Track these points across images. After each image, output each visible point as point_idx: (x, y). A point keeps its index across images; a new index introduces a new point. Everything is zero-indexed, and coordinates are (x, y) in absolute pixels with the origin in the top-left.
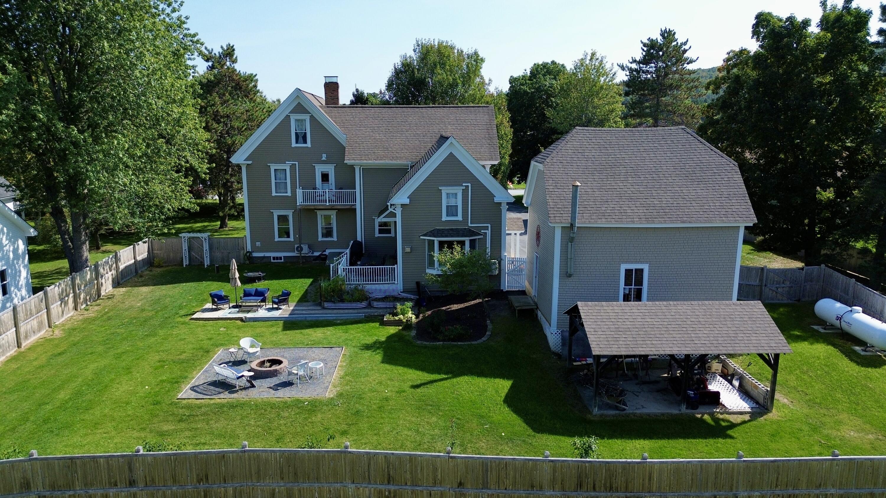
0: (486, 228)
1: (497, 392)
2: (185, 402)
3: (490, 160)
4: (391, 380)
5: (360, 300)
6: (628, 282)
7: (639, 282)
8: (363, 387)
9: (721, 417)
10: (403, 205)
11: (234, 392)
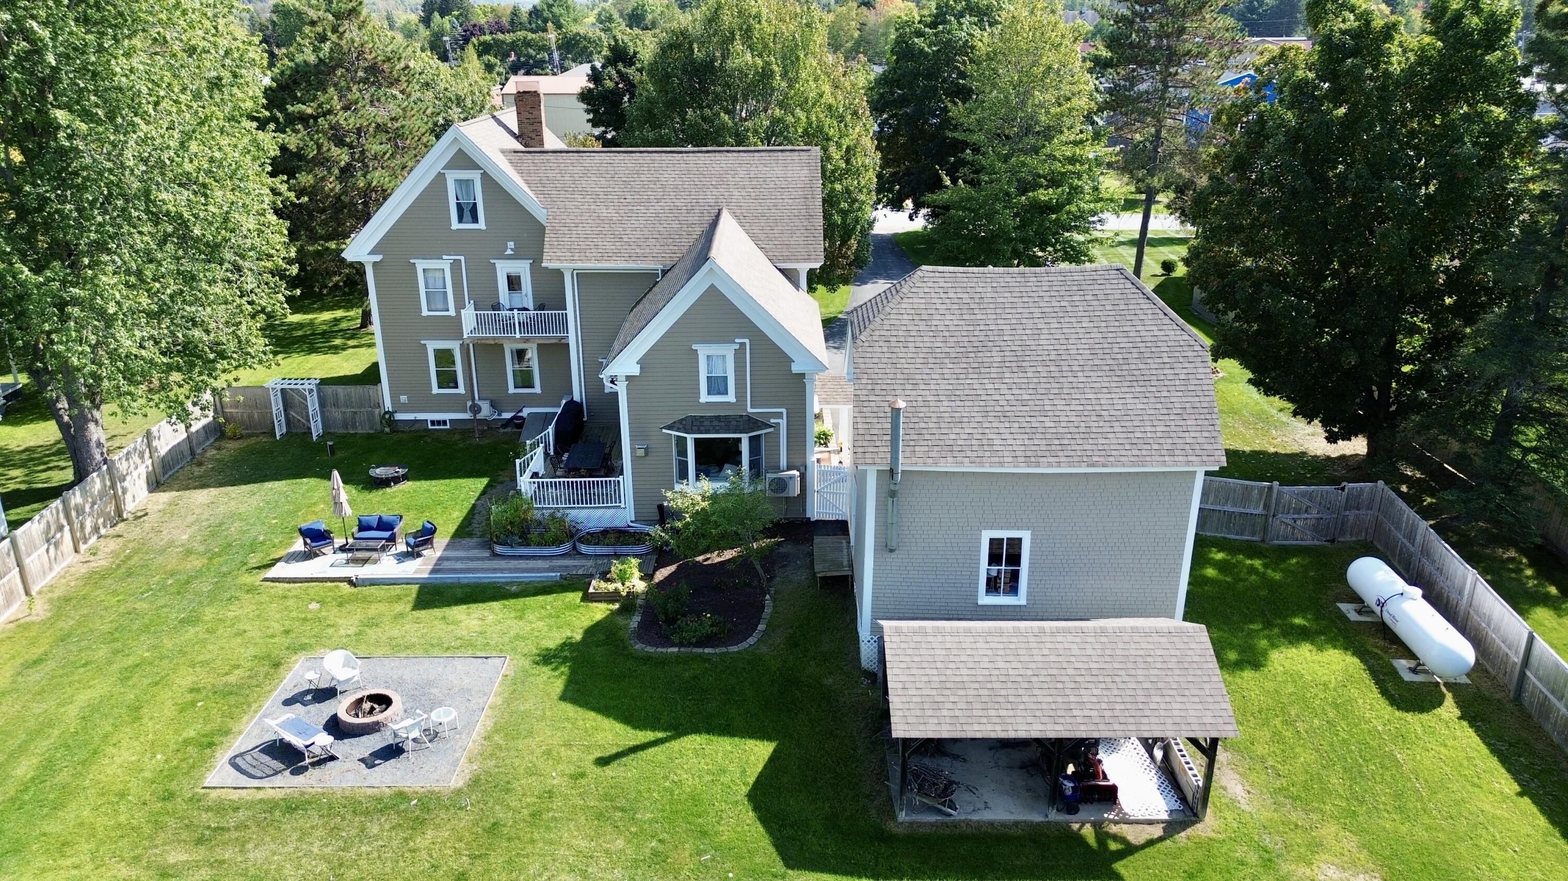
0: (779, 415)
1: (744, 772)
2: (214, 794)
3: (805, 260)
4: (568, 745)
5: (557, 542)
6: (994, 559)
7: (1015, 559)
8: (517, 762)
9: (1114, 829)
10: (628, 378)
11: (297, 772)
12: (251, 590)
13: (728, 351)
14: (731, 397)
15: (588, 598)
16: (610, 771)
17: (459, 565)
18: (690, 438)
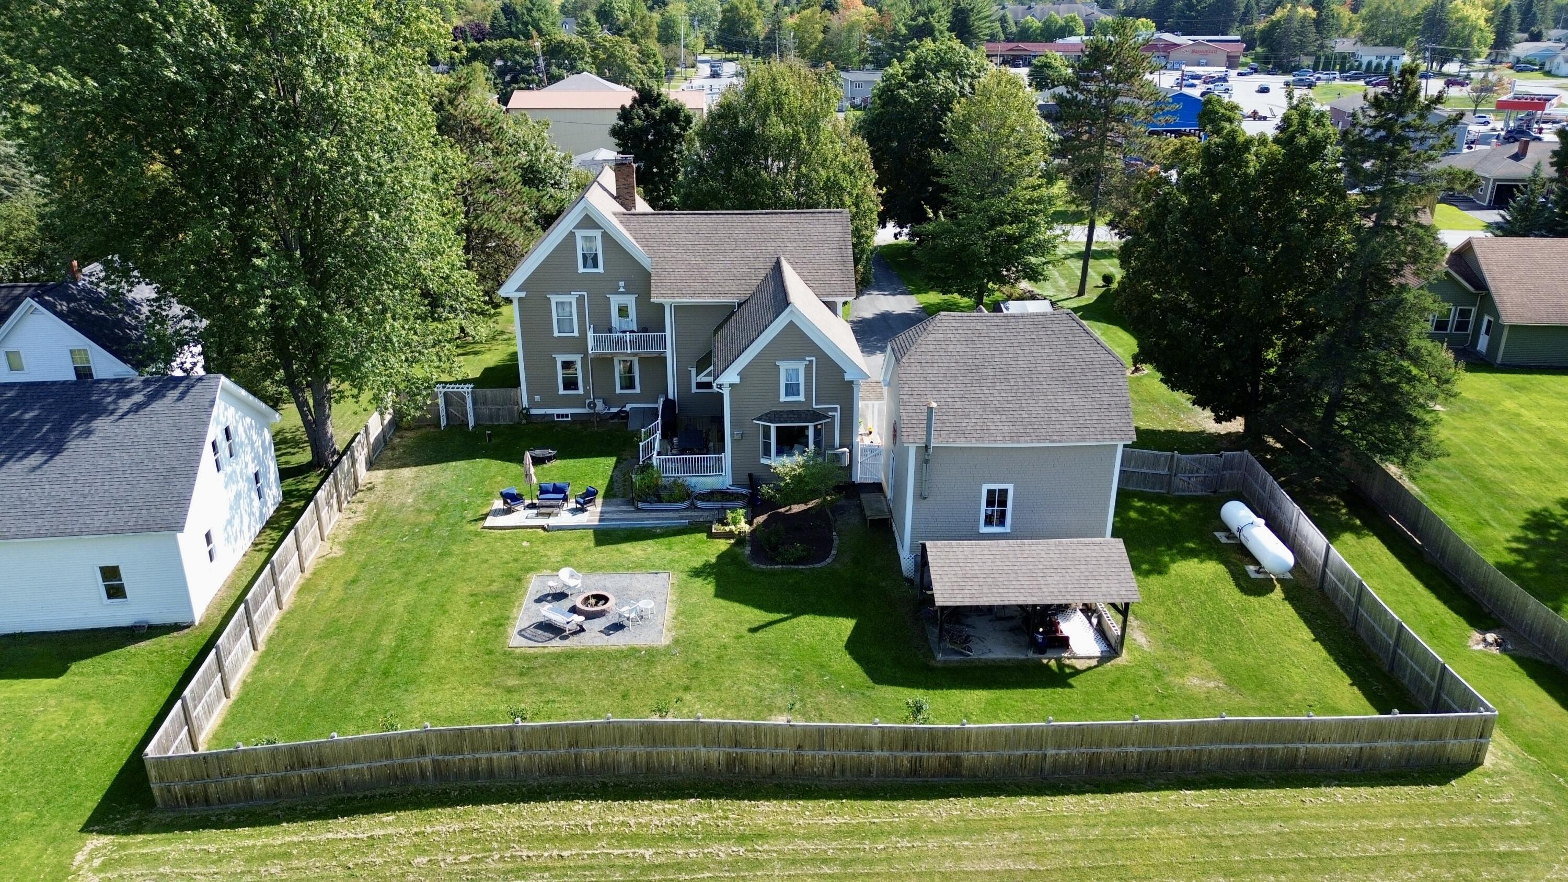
0: (835, 410)
1: (839, 634)
2: (518, 651)
3: (842, 295)
4: (728, 621)
5: (682, 500)
6: (990, 503)
7: (1003, 503)
8: (699, 631)
9: (1067, 662)
10: (731, 385)
11: (566, 637)
12: (477, 534)
13: (801, 366)
14: (802, 398)
15: (711, 536)
16: (758, 635)
17: (615, 516)
18: (773, 426)
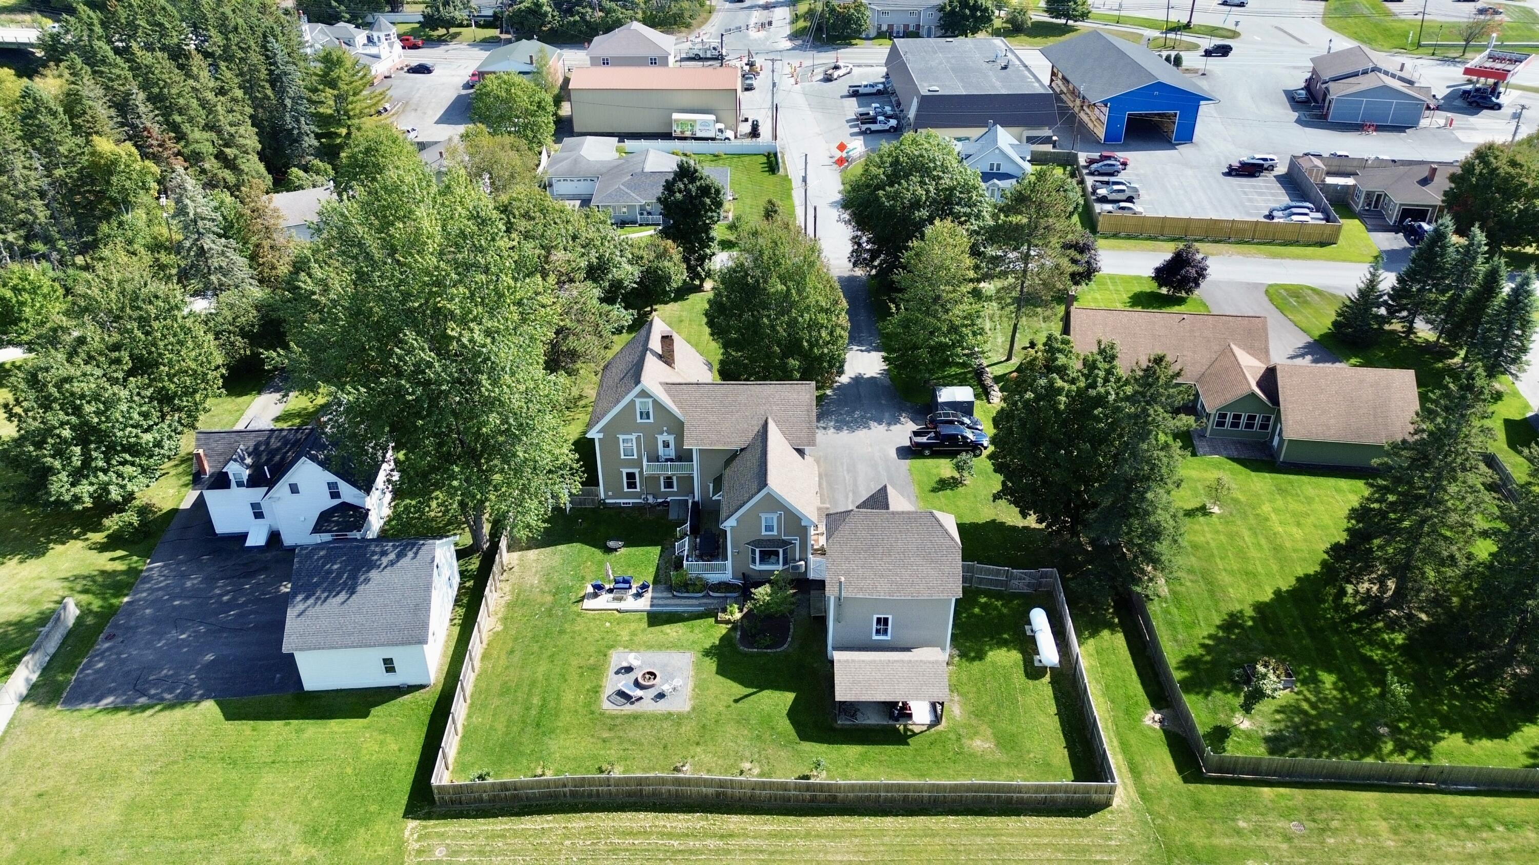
0: (796, 541)
1: (785, 705)
2: (607, 712)
4: (722, 694)
5: (700, 590)
7: (886, 624)
8: (706, 701)
9: (910, 727)
10: (731, 527)
11: (632, 703)
12: (579, 615)
13: (774, 516)
14: (775, 533)
15: (718, 622)
16: (739, 705)
17: (660, 602)
18: (757, 549)
